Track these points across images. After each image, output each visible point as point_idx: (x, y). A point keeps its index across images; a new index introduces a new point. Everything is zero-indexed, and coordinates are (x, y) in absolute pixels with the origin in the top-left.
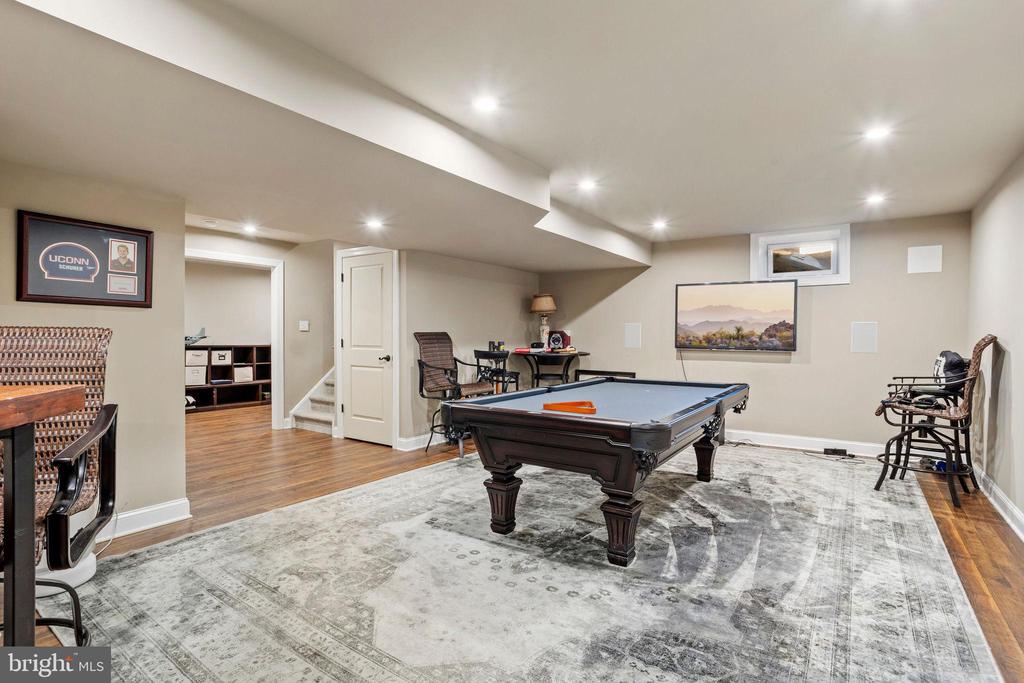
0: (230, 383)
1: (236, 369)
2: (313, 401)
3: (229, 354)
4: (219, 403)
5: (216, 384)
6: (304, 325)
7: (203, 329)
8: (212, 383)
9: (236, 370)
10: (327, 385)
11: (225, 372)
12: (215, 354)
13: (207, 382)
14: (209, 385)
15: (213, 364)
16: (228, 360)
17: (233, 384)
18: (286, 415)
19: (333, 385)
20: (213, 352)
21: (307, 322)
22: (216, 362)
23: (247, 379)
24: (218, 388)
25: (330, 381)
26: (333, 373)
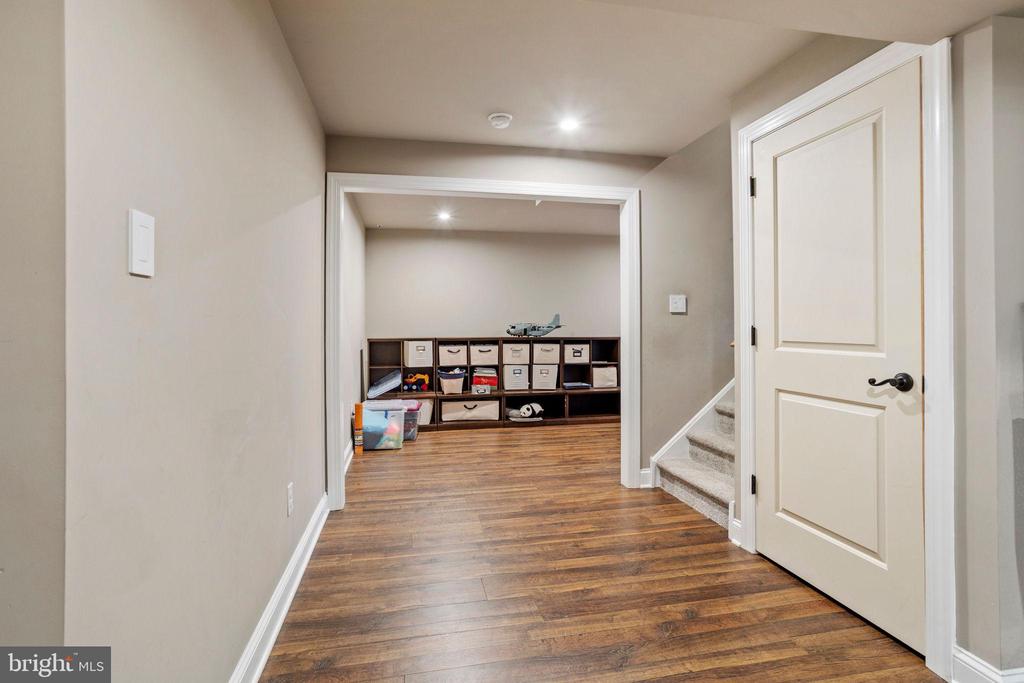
0: (587, 388)
1: (594, 369)
2: (693, 441)
3: (586, 349)
4: (572, 414)
5: (571, 388)
6: (677, 303)
7: (557, 316)
8: (564, 387)
9: (596, 371)
10: (721, 413)
11: (582, 373)
12: (569, 349)
13: (558, 386)
14: (561, 391)
15: (566, 362)
16: (585, 359)
17: (591, 390)
18: (644, 464)
19: (731, 416)
20: (566, 346)
21: (683, 298)
22: (570, 359)
23: (609, 384)
24: (571, 396)
25: (727, 406)
26: (731, 394)
